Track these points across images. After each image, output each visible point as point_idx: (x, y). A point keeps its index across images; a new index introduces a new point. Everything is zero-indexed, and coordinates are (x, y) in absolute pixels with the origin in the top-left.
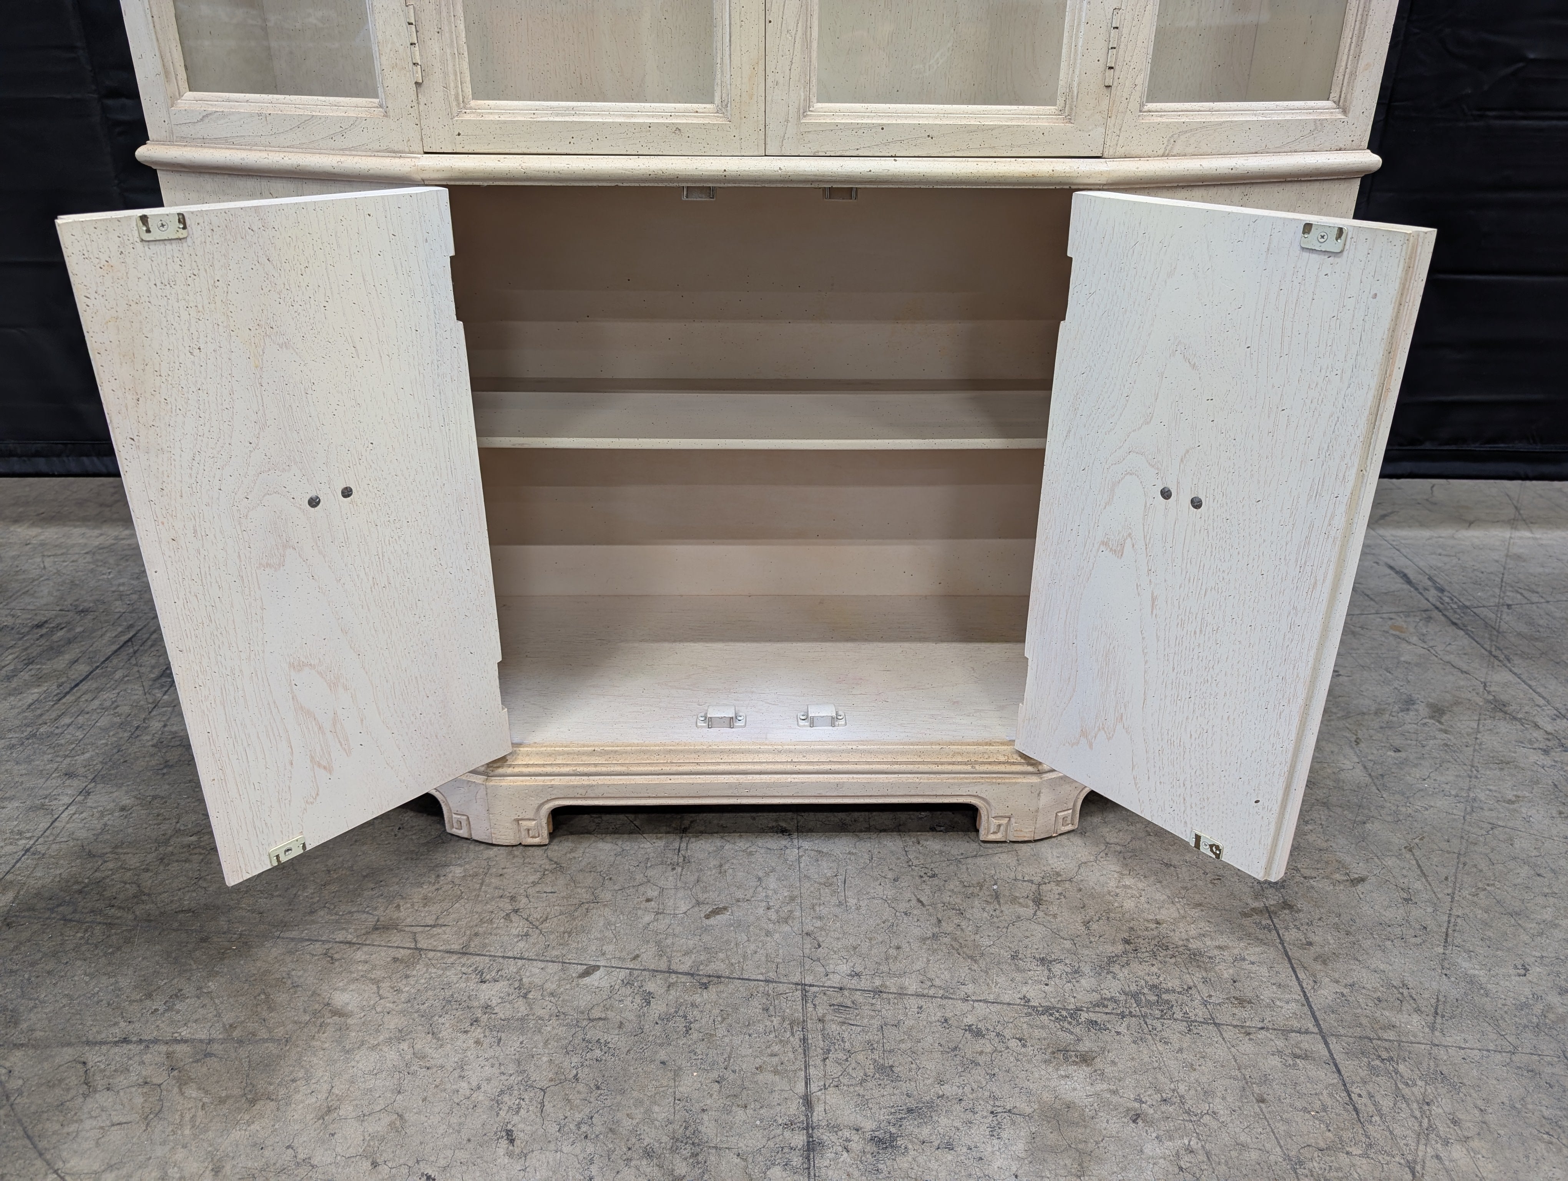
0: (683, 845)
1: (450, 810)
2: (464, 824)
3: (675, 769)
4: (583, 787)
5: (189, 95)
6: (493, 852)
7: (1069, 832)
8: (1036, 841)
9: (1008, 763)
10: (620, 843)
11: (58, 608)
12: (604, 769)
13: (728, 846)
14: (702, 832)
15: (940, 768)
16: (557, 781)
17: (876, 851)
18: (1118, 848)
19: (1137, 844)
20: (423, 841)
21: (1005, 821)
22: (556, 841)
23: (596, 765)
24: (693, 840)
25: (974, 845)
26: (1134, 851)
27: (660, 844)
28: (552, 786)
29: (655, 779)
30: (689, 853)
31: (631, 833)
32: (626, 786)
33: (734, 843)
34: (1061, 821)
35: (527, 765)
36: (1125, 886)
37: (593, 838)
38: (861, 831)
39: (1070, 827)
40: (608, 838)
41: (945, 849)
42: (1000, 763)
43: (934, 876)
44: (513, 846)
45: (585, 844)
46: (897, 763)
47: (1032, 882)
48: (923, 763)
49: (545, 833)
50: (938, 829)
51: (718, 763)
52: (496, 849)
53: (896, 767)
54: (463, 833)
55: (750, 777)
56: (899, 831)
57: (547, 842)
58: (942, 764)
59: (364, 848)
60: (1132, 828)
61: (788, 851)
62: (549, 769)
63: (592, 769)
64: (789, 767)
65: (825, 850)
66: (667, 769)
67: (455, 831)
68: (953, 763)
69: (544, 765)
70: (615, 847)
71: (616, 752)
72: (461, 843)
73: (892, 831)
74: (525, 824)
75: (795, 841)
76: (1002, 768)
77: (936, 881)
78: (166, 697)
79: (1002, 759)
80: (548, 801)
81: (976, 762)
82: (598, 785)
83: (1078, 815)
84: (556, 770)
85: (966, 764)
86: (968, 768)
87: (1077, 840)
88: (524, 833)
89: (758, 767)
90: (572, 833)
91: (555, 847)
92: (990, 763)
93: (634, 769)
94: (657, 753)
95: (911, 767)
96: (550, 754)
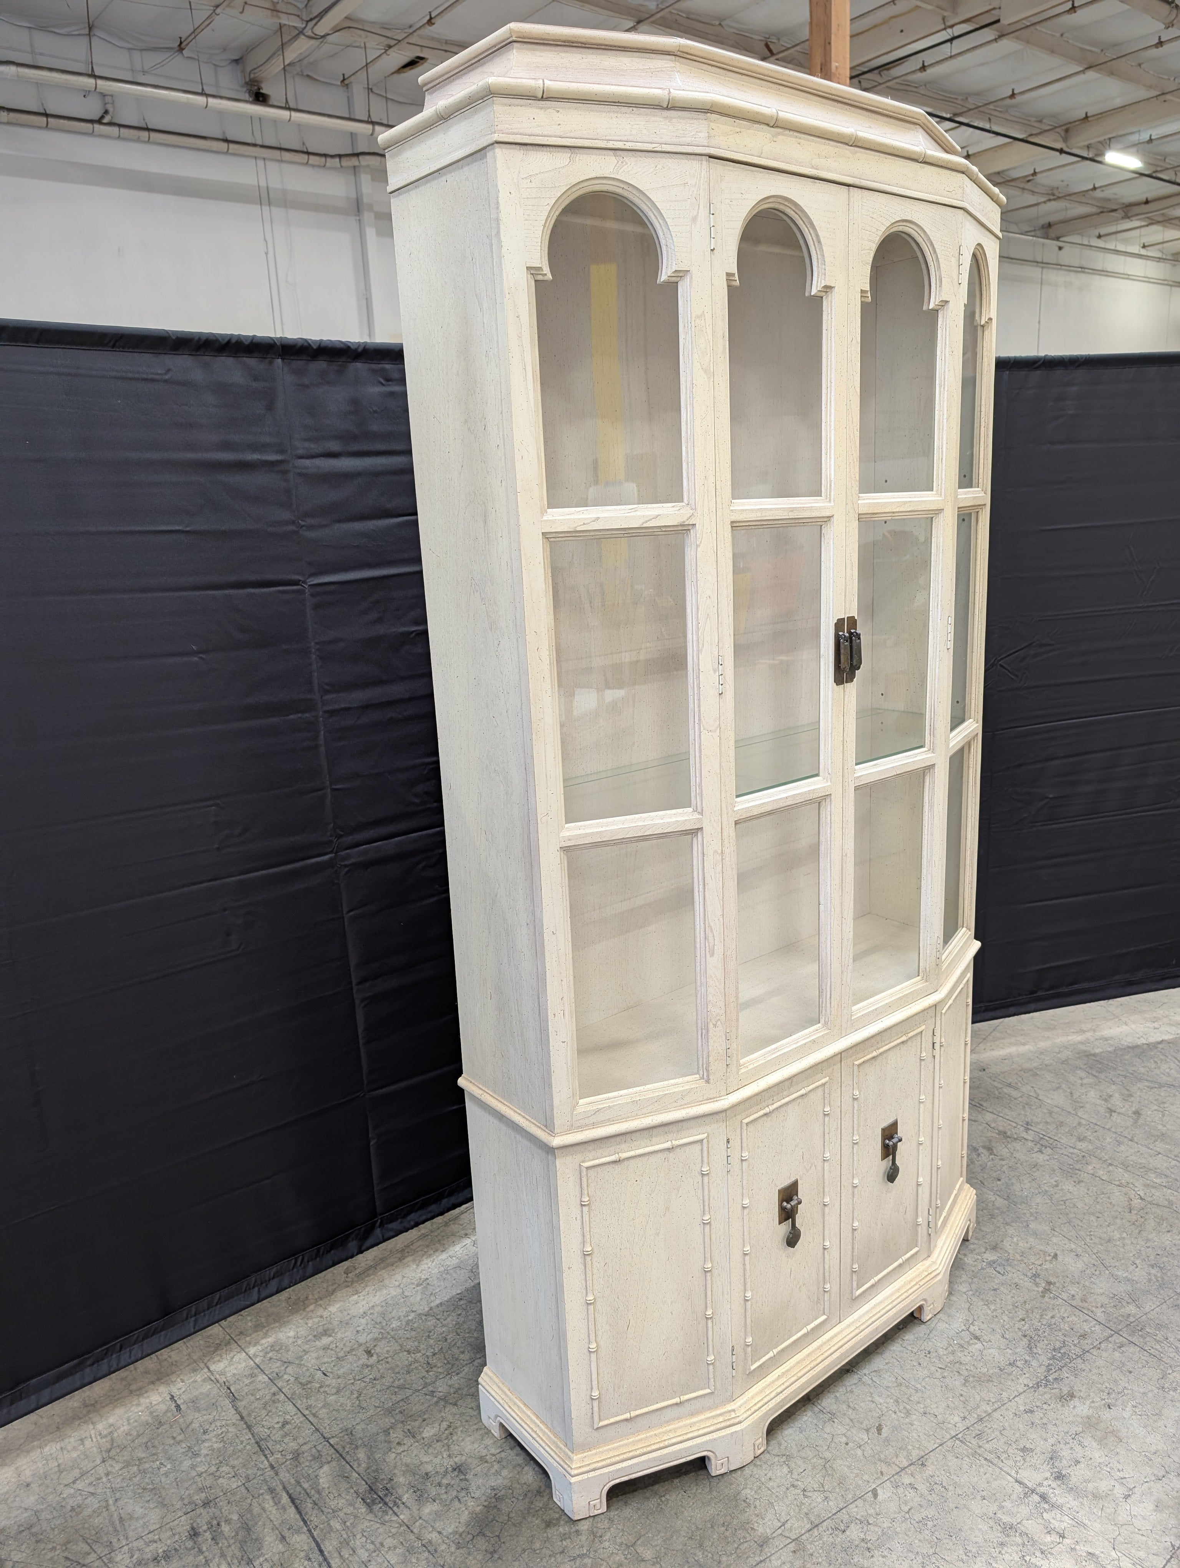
2: (725, 1463)
3: (815, 1363)
5: (581, 1101)
6: (747, 1471)
8: (941, 1310)
11: (180, 1514)
12: (787, 1384)
16: (771, 1405)
17: (894, 1355)
18: (970, 1293)
19: (974, 1286)
21: (931, 1307)
23: (783, 1384)
25: (924, 1327)
26: (976, 1290)
27: (809, 1413)
28: (770, 1410)
34: (946, 1294)
36: (995, 1310)
37: (778, 1431)
41: (916, 1335)
42: (926, 1276)
43: (929, 1353)
44: (755, 1459)
45: (780, 1437)
47: (963, 1330)
49: (765, 1442)
52: (746, 1468)
54: (719, 1472)
57: (766, 1448)
59: (686, 1513)
60: (963, 1279)
62: (766, 1400)
63: (783, 1387)
64: (857, 1331)
66: (812, 1365)
67: (715, 1473)
68: (912, 1287)
69: (761, 1400)
71: (788, 1370)
72: (726, 1478)
74: (758, 1443)
77: (934, 1354)
78: (402, 1517)
79: (926, 1273)
80: (766, 1421)
81: (918, 1281)
84: (768, 1398)
85: (915, 1285)
86: (918, 1286)
88: (756, 1450)
91: (769, 1448)
93: (800, 1374)
94: (804, 1359)
95: (899, 1300)
96: (761, 1391)
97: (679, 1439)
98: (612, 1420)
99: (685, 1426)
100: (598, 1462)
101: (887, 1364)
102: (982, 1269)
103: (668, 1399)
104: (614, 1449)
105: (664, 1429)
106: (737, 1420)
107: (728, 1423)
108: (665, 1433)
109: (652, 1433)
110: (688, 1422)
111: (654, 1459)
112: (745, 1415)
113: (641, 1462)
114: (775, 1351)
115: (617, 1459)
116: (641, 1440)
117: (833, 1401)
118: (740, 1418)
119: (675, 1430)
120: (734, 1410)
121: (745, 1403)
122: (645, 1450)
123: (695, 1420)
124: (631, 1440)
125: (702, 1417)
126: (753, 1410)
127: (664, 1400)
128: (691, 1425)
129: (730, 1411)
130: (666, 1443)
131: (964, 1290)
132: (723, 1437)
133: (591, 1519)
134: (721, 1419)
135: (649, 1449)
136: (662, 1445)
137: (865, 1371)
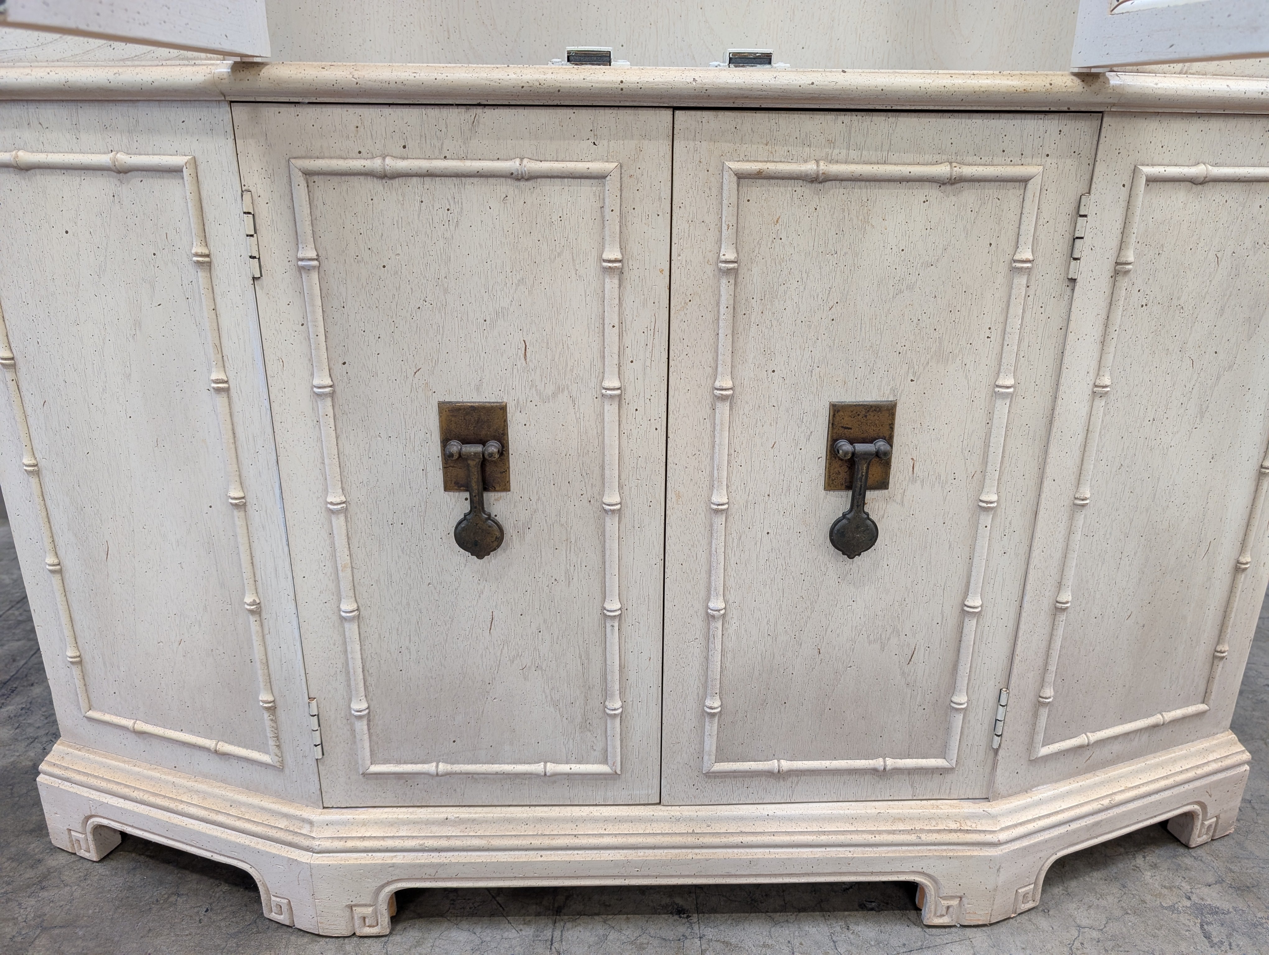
0: (557, 933)
1: (267, 891)
2: (285, 908)
3: (547, 842)
4: (432, 865)
6: (317, 946)
7: (1029, 910)
8: (991, 924)
9: (960, 830)
10: (478, 930)
12: (458, 843)
13: (613, 935)
14: (580, 914)
15: (879, 838)
16: (399, 859)
17: (796, 942)
18: (1095, 934)
19: (1114, 928)
20: (232, 930)
21: (955, 902)
22: (399, 927)
23: (448, 837)
24: (569, 925)
25: (917, 931)
26: (1114, 938)
27: (528, 932)
28: (393, 866)
29: (522, 857)
30: (564, 946)
31: (492, 915)
32: (486, 864)
33: (620, 931)
34: (1021, 898)
35: (363, 838)
37: (446, 924)
38: (775, 911)
39: (1030, 905)
40: (465, 925)
41: (883, 937)
42: (951, 831)
44: (345, 937)
46: (824, 833)
48: (857, 832)
49: (385, 920)
50: (869, 906)
51: (601, 835)
52: (323, 941)
53: (824, 839)
54: (282, 918)
55: (641, 853)
56: (822, 910)
57: (387, 931)
58: (880, 832)
60: (1103, 903)
61: (687, 943)
62: (390, 843)
63: (444, 843)
64: (690, 840)
65: (733, 941)
66: (536, 842)
67: (274, 916)
68: (893, 832)
69: (383, 838)
70: (473, 937)
71: (474, 820)
72: (281, 932)
73: (814, 910)
74: (359, 911)
75: (696, 927)
76: (953, 837)
79: (953, 826)
80: (388, 883)
81: (922, 831)
82: (451, 864)
83: (1040, 890)
84: (398, 843)
85: (908, 832)
86: (912, 838)
87: (1042, 922)
88: (357, 922)
89: (651, 841)
90: (420, 916)
91: (397, 938)
92: (939, 831)
93: (496, 843)
94: (526, 822)
95: (841, 838)
96: (392, 824)
97: (202, 813)
98: (107, 717)
99: (224, 799)
100: (79, 772)
101: (765, 945)
102: (1172, 908)
103: (198, 734)
104: (110, 767)
105: (190, 784)
106: (306, 843)
107: (289, 838)
108: (190, 790)
109: (170, 778)
110: (230, 795)
111: (157, 821)
112: (327, 844)
113: (139, 815)
114: (443, 767)
115: (103, 785)
116: (151, 778)
117: (592, 940)
118: (315, 844)
119: (205, 795)
120: (311, 823)
121: (344, 823)
122: (146, 797)
123: (243, 798)
124: (137, 769)
125: (255, 800)
126: (350, 844)
127: (192, 732)
128: (233, 803)
129: (304, 820)
130: (181, 807)
131: (1085, 922)
132: (274, 856)
133: (73, 858)
134: (283, 824)
135: (152, 799)
136: (172, 805)
137: (710, 932)
